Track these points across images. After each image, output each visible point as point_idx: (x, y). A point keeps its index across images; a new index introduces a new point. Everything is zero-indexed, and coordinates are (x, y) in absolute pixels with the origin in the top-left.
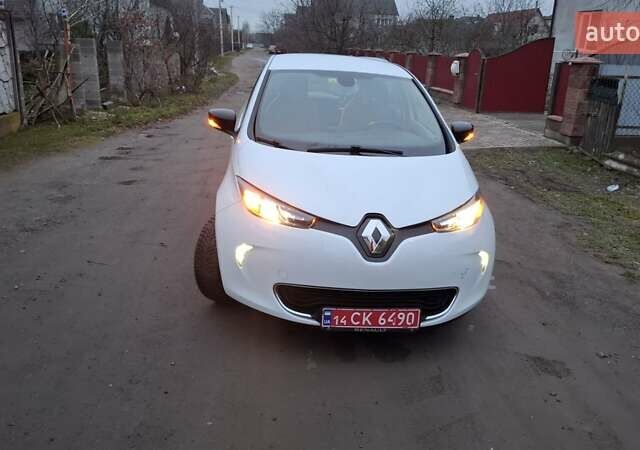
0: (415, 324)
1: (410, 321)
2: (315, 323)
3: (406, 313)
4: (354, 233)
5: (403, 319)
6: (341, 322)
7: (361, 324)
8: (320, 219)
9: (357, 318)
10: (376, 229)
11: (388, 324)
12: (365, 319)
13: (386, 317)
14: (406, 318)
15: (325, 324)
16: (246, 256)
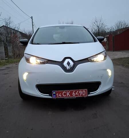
0: (86, 95)
1: (84, 94)
2: (50, 97)
3: (82, 91)
4: (61, 64)
5: (81, 93)
6: (59, 96)
7: (66, 96)
8: (49, 60)
9: (65, 94)
10: (68, 61)
11: (76, 95)
12: (68, 94)
13: (75, 93)
14: (82, 93)
15: (54, 97)
16: (27, 77)
